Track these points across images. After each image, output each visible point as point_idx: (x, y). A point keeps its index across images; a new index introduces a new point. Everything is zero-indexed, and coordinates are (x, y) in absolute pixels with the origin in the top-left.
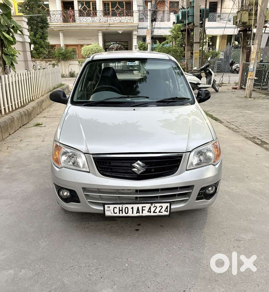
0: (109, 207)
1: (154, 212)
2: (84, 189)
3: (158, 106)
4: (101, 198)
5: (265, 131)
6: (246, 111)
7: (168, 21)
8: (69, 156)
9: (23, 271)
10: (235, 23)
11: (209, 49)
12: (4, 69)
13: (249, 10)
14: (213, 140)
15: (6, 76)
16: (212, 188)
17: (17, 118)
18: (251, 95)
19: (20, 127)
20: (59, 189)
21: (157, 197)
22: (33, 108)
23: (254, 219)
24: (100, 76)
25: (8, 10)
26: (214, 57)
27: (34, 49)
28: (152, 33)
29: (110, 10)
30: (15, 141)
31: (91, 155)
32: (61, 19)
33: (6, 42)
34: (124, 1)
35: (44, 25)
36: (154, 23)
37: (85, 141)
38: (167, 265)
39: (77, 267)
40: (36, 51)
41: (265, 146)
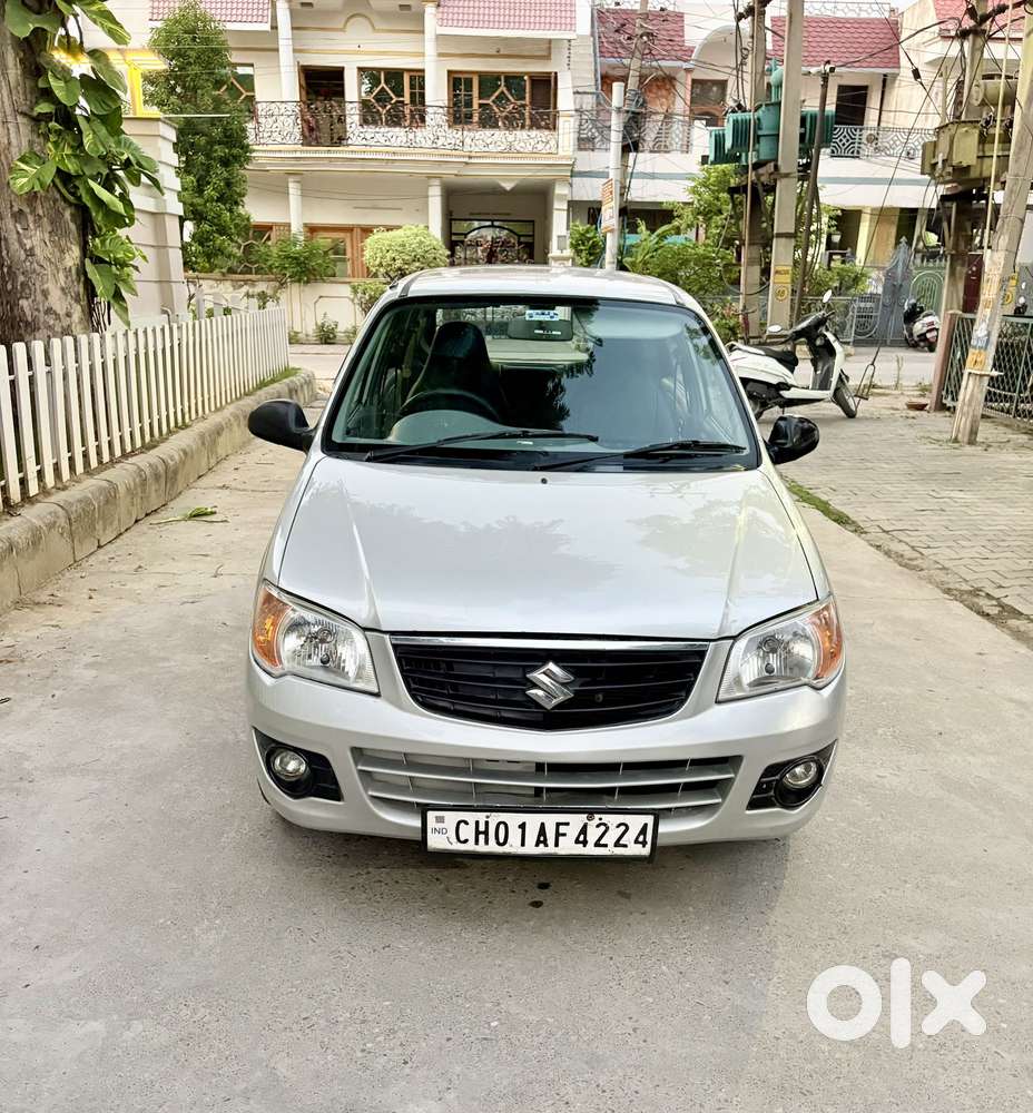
0: (440, 820)
1: (597, 844)
2: (358, 753)
3: (629, 468)
4: (414, 786)
5: (1015, 567)
6: (952, 494)
7: (682, 152)
8: (312, 637)
9: (137, 1026)
10: (928, 169)
11: (830, 259)
12: (90, 310)
13: (983, 122)
14: (818, 599)
15: (96, 336)
16: (808, 769)
17: (128, 490)
18: (973, 432)
19: (136, 521)
20: (272, 748)
21: (610, 791)
22: (185, 453)
23: (953, 883)
24: (429, 353)
25: (110, 103)
26: (848, 288)
27: (193, 237)
28: (622, 195)
29: (475, 106)
30: (116, 569)
31: (387, 637)
32: (297, 132)
33: (98, 218)
34: (526, 73)
35: (235, 151)
36: (632, 155)
37: (369, 586)
38: (635, 1030)
39: (322, 1022)
40: (201, 244)
41: (1013, 623)
